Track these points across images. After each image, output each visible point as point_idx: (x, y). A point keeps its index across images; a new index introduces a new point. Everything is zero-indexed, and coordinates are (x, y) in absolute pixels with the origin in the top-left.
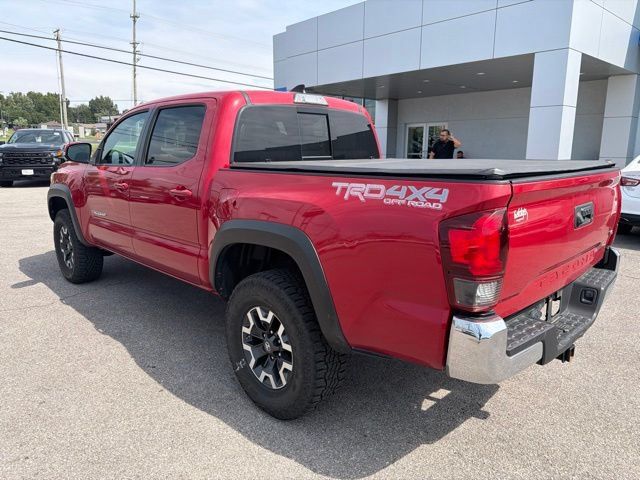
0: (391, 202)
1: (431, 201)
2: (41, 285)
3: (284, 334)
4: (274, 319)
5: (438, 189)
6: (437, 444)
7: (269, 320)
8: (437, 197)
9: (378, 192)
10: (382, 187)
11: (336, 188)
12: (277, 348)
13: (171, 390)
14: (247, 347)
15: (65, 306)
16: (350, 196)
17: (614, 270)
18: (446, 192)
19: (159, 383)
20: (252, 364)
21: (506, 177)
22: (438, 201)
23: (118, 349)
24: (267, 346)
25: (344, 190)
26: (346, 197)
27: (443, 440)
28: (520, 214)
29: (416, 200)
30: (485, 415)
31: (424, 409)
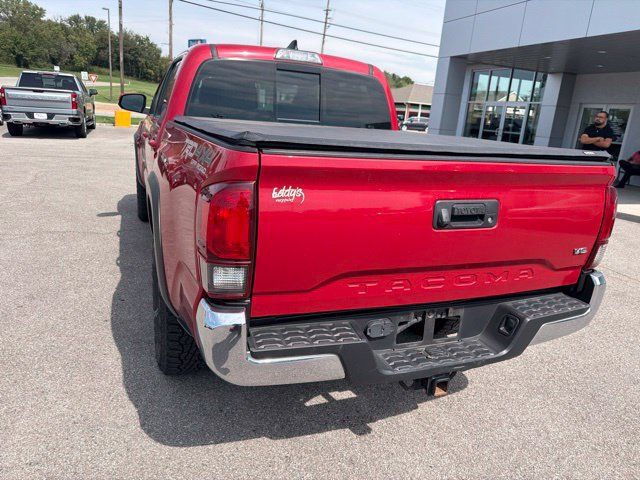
6: (279, 441)
15: (117, 237)
19: (111, 314)
28: (285, 195)
30: (365, 432)
31: (308, 404)
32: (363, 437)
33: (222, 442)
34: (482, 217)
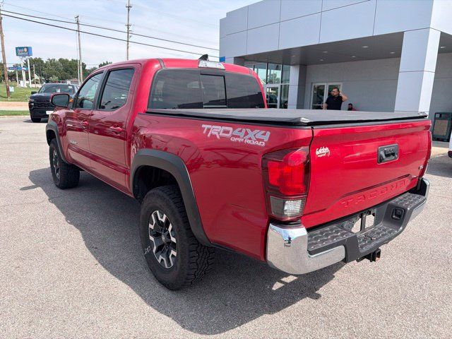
0: (235, 139)
1: (259, 140)
2: (39, 189)
3: (172, 230)
4: (167, 220)
5: (263, 132)
6: (276, 315)
7: (163, 220)
8: (263, 137)
9: (228, 132)
10: (231, 129)
11: (204, 128)
12: (169, 240)
13: (103, 265)
14: (152, 238)
15: (50, 204)
16: (211, 134)
17: (424, 195)
18: (268, 133)
19: (97, 259)
20: (154, 251)
21: (309, 124)
22: (262, 140)
23: (75, 235)
24: (163, 238)
25: (209, 130)
26: (209, 135)
27: (281, 313)
28: (322, 152)
29: (250, 139)
30: (318, 297)
31: (274, 289)
32: (319, 300)
33: (242, 324)
34: (393, 154)
